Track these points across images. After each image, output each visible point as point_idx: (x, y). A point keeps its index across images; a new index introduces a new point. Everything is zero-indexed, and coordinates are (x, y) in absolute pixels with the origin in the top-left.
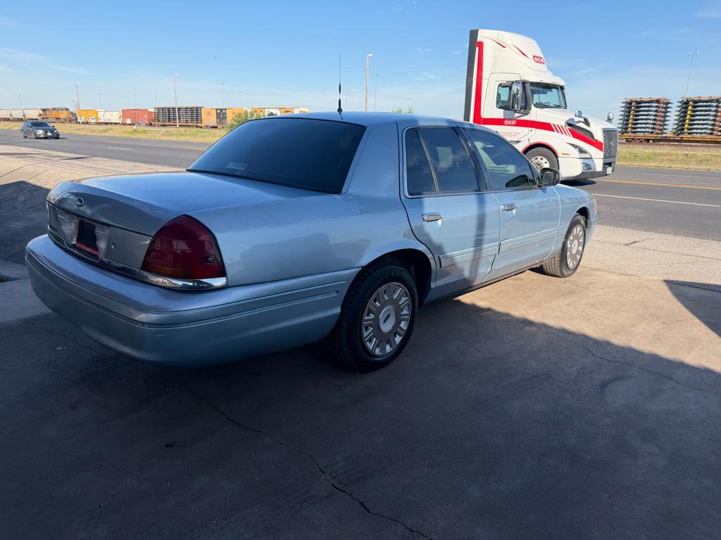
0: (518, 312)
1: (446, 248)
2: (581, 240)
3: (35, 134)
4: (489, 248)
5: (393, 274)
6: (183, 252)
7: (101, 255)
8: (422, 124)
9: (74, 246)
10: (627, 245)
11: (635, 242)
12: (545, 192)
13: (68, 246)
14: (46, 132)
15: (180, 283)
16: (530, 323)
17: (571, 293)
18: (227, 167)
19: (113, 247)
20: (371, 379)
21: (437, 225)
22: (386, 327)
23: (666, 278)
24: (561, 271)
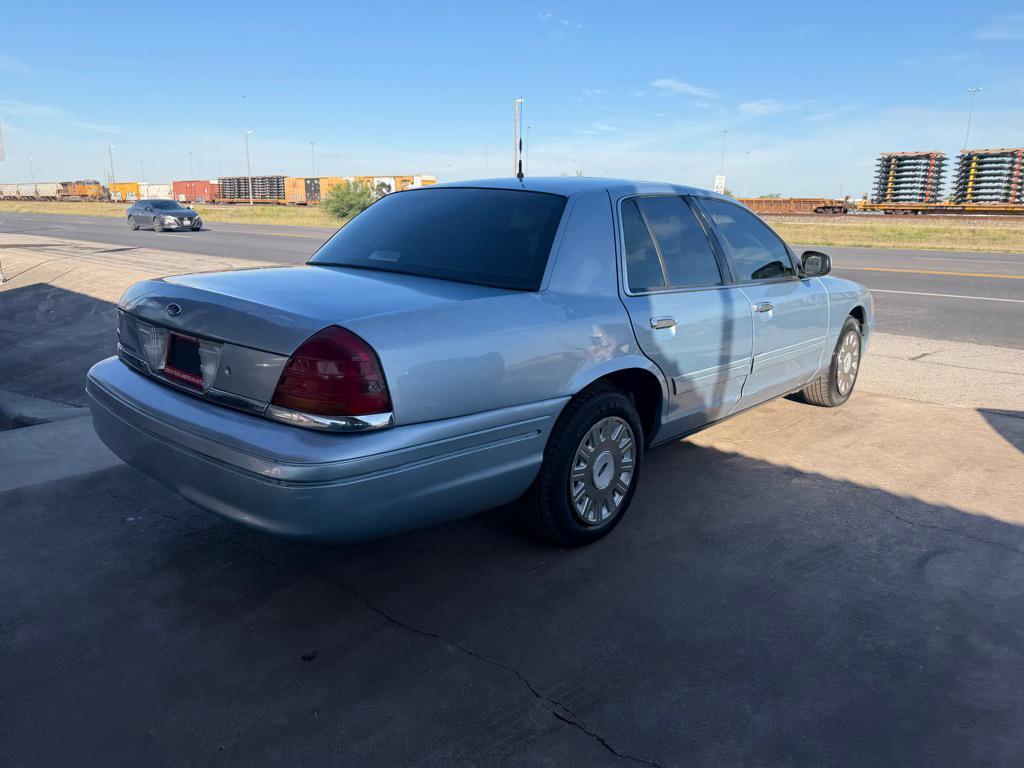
0: (778, 457)
1: (682, 367)
2: (856, 353)
3: (162, 223)
4: (738, 366)
5: (612, 405)
6: (332, 378)
7: (207, 384)
8: (641, 192)
9: (162, 372)
10: (913, 359)
11: (924, 355)
12: (808, 286)
13: (153, 371)
14: (181, 219)
15: (327, 422)
16: (798, 474)
17: (847, 429)
18: (371, 258)
19: (227, 372)
20: (583, 558)
21: (670, 334)
22: (603, 482)
23: (979, 406)
24: (830, 397)
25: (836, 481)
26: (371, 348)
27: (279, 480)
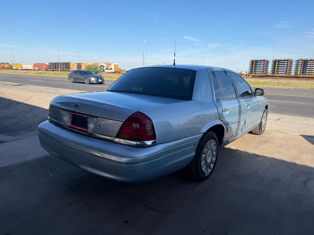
0: (251, 150)
1: (230, 124)
2: (266, 119)
4: (242, 123)
5: (212, 136)
6: (137, 129)
7: (90, 131)
8: (215, 70)
9: (69, 126)
10: (277, 120)
11: (279, 119)
12: (256, 98)
13: (66, 126)
16: (258, 156)
17: (266, 142)
19: (99, 127)
21: (227, 113)
22: (209, 160)
23: (301, 134)
24: (259, 132)
25: (270, 158)
26: (150, 119)
27: (122, 163)
